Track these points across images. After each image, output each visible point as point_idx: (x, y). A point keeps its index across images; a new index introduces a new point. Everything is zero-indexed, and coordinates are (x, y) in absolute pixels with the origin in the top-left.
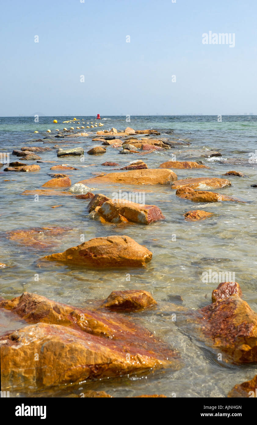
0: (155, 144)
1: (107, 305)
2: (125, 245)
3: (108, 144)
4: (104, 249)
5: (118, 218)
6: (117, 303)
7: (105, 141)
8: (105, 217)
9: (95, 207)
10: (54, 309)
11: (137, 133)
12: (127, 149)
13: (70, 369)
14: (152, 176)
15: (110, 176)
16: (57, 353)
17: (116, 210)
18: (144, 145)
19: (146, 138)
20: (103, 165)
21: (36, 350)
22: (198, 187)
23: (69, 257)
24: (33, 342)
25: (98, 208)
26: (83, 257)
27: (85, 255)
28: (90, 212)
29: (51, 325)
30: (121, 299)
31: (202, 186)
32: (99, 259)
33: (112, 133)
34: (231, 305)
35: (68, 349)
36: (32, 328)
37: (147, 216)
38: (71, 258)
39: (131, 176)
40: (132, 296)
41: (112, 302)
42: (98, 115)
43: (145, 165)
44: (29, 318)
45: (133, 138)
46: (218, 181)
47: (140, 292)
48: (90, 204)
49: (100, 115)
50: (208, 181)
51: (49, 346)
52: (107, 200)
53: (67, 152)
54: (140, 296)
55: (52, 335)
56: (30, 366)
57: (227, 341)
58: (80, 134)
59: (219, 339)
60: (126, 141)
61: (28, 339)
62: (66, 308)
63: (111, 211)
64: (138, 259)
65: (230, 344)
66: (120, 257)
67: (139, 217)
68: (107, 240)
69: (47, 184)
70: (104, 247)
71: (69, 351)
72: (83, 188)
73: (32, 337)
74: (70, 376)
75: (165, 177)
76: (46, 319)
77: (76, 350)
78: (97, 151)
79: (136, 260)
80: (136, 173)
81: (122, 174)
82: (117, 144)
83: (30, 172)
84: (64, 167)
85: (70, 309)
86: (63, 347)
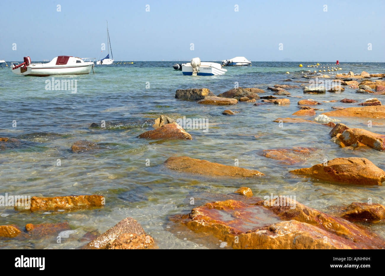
1: (347, 213)
2: (364, 166)
3: (347, 85)
4: (345, 167)
5: (356, 144)
6: (357, 212)
7: (343, 82)
8: (344, 142)
9: (336, 133)
10: (304, 211)
11: (371, 76)
12: (363, 89)
15: (349, 110)
16: (307, 246)
17: (355, 137)
18: (378, 86)
19: (380, 81)
20: (343, 101)
21: (289, 242)
23: (315, 172)
24: (287, 235)
25: (339, 135)
26: (327, 173)
27: (329, 171)
28: (332, 137)
29: (302, 223)
30: (360, 210)
32: (340, 175)
33: (349, 75)
35: (316, 243)
36: (286, 223)
37: (382, 144)
38: (317, 173)
39: (367, 111)
40: (370, 207)
41: (353, 211)
42: (337, 61)
43: (379, 102)
44: (283, 215)
45: (368, 81)
47: (378, 204)
48: (332, 131)
49: (339, 62)
51: (300, 239)
52: (347, 129)
53: (312, 90)
54: (377, 209)
55: (302, 230)
58: (322, 76)
60: (362, 83)
61: (283, 232)
62: (313, 211)
63: (350, 138)
64: (375, 178)
66: (358, 175)
67: (375, 145)
68: (348, 160)
70: (345, 166)
71: (317, 245)
72: (326, 119)
73: (286, 230)
76: (297, 218)
79: (373, 179)
80: (372, 109)
81: (359, 109)
82: (354, 84)
83: (281, 104)
84: (309, 102)
85: (317, 212)
86: (312, 241)
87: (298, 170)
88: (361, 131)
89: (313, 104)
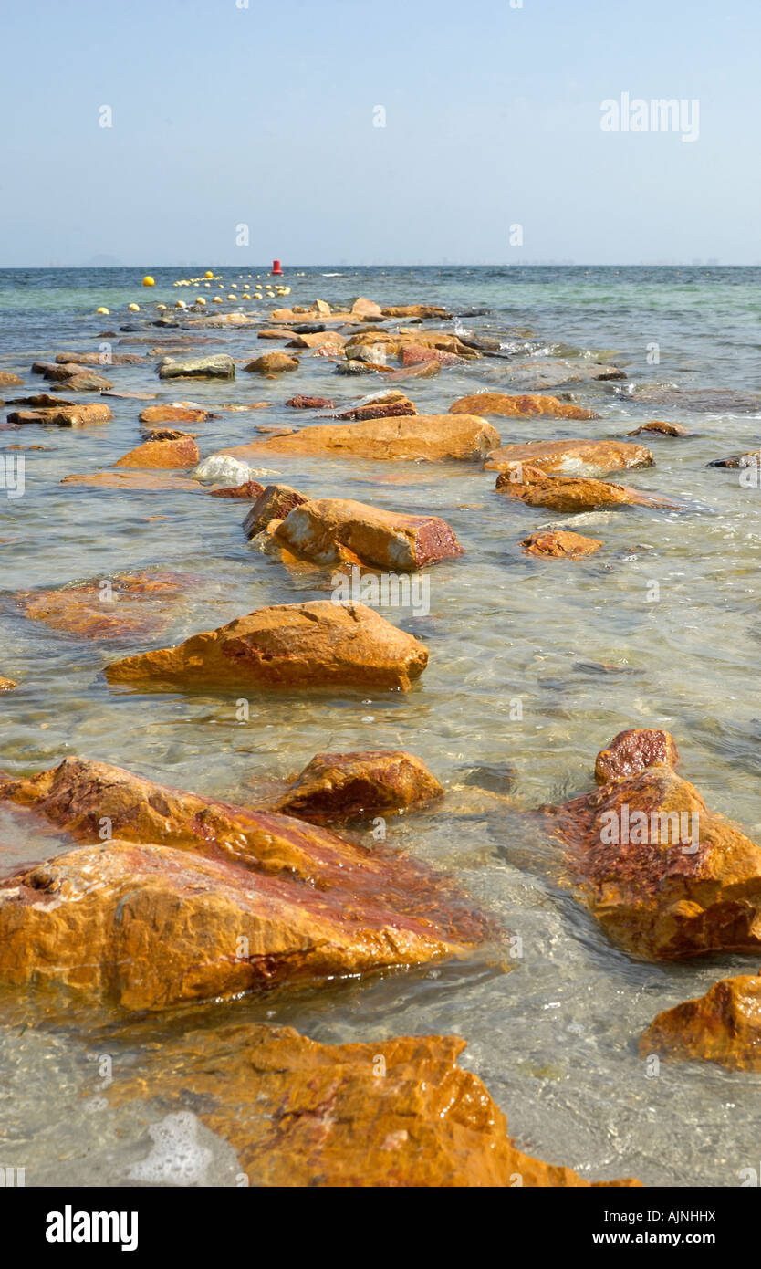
0: (439, 347)
1: (299, 793)
2: (352, 628)
3: (305, 346)
4: (292, 637)
5: (331, 553)
6: (329, 786)
7: (295, 336)
8: (293, 548)
9: (267, 520)
10: (152, 802)
11: (387, 314)
12: (359, 359)
13: (197, 968)
14: (430, 436)
15: (311, 436)
16: (161, 924)
17: (326, 530)
18: (407, 347)
19: (413, 330)
20: (291, 404)
21: (101, 917)
22: (560, 467)
23: (195, 661)
24: (93, 894)
25: (274, 524)
26: (233, 662)
27: (239, 655)
28: (251, 536)
29: (143, 847)
30: (340, 777)
31: (571, 464)
32: (278, 666)
33: (314, 314)
34: (650, 792)
35: (192, 911)
36: (89, 853)
37: (414, 546)
38: (200, 663)
39: (370, 435)
40: (372, 766)
41: (316, 786)
42: (276, 264)
43: (408, 405)
44: (82, 827)
45: (375, 330)
46: (617, 451)
47: (394, 755)
48: (253, 512)
49: (281, 264)
50: (588, 450)
51: (138, 903)
52: (302, 501)
53: (188, 368)
54: (392, 768)
55: (145, 872)
56: (86, 959)
57: (635, 891)
58: (224, 318)
59: (614, 887)
60: (355, 337)
61: (78, 885)
62: (183, 801)
63: (312, 533)
64: (389, 665)
65: (645, 898)
66: (337, 660)
67: (393, 552)
68: (302, 613)
69: (131, 457)
70: (292, 632)
71: (193, 916)
72: (239, 471)
73: (89, 878)
74: (197, 987)
75: (467, 438)
76: (130, 830)
77: (215, 915)
78: (273, 364)
79: (383, 668)
80: (384, 428)
81: (346, 431)
82: (329, 344)
83: (82, 424)
84: (178, 411)
85: (197, 803)
86: (178, 907)
87: (134, 660)
88: (345, 506)
89: (192, 417)
